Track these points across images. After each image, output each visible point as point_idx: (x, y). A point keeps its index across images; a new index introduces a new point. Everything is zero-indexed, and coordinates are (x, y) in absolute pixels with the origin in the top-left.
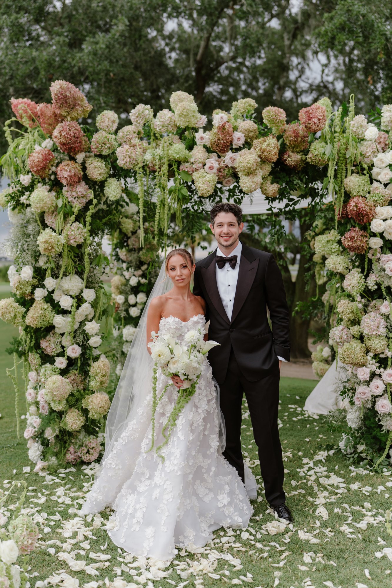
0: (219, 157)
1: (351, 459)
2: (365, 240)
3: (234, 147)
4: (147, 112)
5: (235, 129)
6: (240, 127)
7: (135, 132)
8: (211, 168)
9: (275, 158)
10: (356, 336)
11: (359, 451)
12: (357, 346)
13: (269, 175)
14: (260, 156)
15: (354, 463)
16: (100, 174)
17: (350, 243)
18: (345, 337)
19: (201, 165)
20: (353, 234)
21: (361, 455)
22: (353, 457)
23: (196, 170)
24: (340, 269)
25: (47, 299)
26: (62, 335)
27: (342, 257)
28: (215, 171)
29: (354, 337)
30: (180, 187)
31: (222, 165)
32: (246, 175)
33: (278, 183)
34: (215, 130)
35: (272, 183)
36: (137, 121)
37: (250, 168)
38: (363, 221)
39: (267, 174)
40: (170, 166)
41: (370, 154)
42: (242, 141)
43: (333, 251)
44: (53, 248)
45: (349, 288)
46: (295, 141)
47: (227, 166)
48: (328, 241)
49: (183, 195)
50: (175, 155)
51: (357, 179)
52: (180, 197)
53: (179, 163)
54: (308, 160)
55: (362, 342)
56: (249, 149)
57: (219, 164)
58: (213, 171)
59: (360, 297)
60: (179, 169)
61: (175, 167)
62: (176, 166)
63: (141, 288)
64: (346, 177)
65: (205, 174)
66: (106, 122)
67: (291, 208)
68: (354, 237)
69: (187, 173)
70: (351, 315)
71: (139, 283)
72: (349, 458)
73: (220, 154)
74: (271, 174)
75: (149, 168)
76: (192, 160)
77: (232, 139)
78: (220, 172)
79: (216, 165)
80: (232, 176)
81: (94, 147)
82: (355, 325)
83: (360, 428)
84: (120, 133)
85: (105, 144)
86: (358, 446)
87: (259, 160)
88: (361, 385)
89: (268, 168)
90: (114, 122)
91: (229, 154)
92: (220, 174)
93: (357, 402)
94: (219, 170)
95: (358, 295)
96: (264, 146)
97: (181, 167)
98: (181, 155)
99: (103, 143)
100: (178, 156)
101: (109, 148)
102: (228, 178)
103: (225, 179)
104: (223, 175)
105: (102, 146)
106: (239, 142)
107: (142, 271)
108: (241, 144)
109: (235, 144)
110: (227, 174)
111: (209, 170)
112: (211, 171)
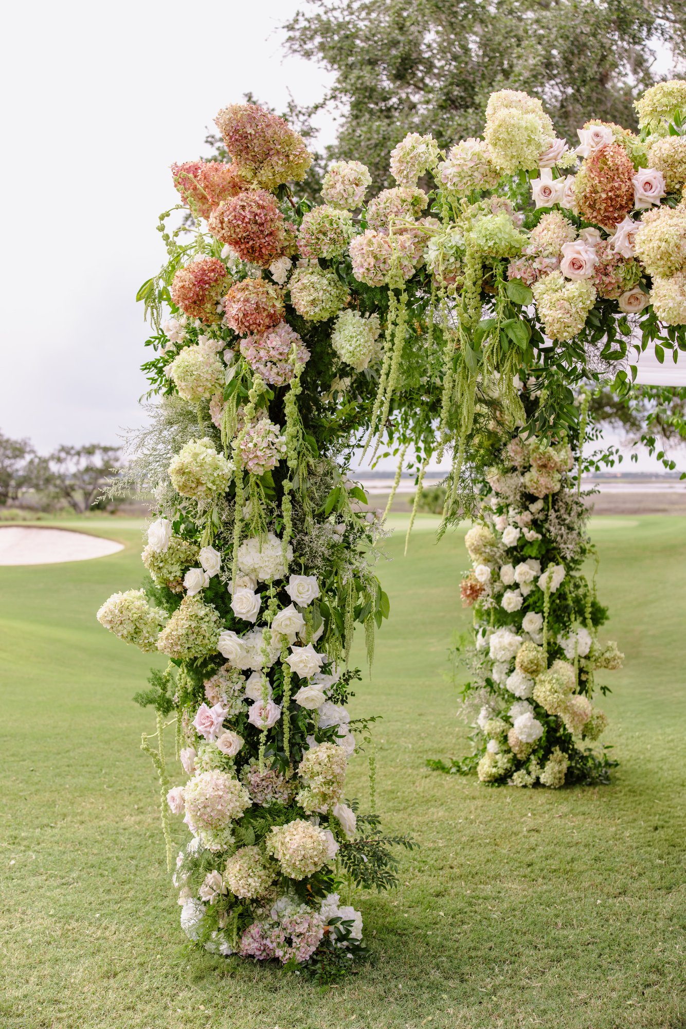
0: (603, 236)
3: (638, 206)
4: (422, 148)
5: (639, 162)
6: (650, 156)
8: (576, 265)
19: (552, 260)
23: (542, 273)
25: (209, 593)
26: (247, 673)
28: (588, 271)
31: (610, 255)
32: (665, 275)
34: (582, 169)
36: (401, 173)
40: (485, 268)
42: (659, 190)
44: (199, 483)
47: (621, 260)
53: (505, 261)
56: (674, 208)
57: (601, 255)
58: (582, 272)
60: (505, 277)
61: (498, 270)
63: (527, 551)
69: (521, 282)
71: (522, 538)
73: (606, 229)
75: (436, 281)
76: (530, 250)
77: (632, 187)
78: (605, 273)
79: (590, 257)
80: (640, 284)
81: (303, 243)
84: (372, 207)
85: (325, 234)
90: (358, 183)
91: (627, 225)
92: (605, 279)
94: (602, 270)
97: (510, 270)
98: (497, 241)
99: (320, 231)
100: (491, 244)
101: (333, 241)
102: (631, 290)
103: (623, 292)
104: (613, 281)
105: (318, 239)
106: (650, 194)
107: (532, 513)
108: (654, 197)
109: (640, 199)
110: (625, 279)
111: (572, 270)
112: (577, 272)
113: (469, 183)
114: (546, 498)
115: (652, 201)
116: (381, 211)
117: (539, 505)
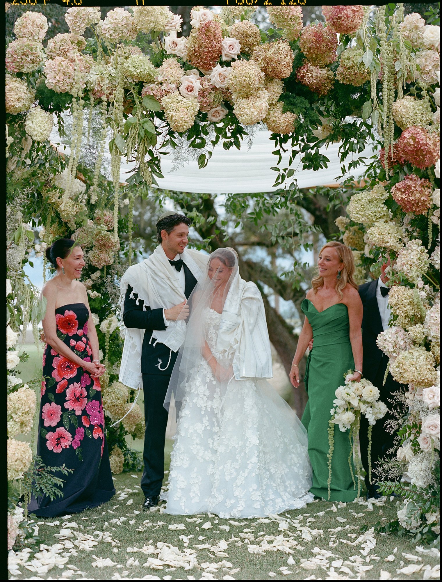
0: (202, 75)
1: (419, 536)
2: (427, 191)
3: (224, 59)
5: (226, 33)
7: (72, 43)
8: (189, 89)
9: (287, 72)
10: (418, 341)
11: (429, 523)
12: (420, 355)
13: (279, 101)
14: (264, 69)
15: (422, 543)
16: (18, 100)
17: (404, 196)
18: (402, 343)
19: (173, 86)
20: (409, 182)
21: (433, 529)
22: (421, 533)
23: (167, 93)
24: (391, 242)
27: (392, 224)
28: (196, 93)
29: (414, 343)
30: (142, 120)
31: (206, 85)
32: (243, 97)
33: (292, 111)
34: (194, 34)
35: (283, 112)
36: (75, 23)
37: (248, 85)
38: (424, 162)
39: (276, 98)
41: (430, 68)
42: (237, 50)
43: (378, 215)
45: (405, 268)
46: (317, 48)
47: (214, 88)
48: (370, 201)
49: (146, 132)
50: (132, 69)
51: (412, 104)
52: (142, 134)
53: (141, 85)
54: (338, 77)
55: (428, 349)
56: (248, 60)
57: (202, 84)
58: (193, 94)
59: (422, 283)
60: (140, 94)
61: (134, 91)
62: (137, 90)
64: (395, 101)
65: (181, 98)
66: (29, 26)
67: (313, 152)
68: (409, 187)
69: (152, 98)
70: (409, 307)
72: (415, 535)
73: (203, 70)
74: (282, 98)
75: (94, 94)
76: (160, 79)
77: (222, 47)
78: (204, 97)
79: (197, 85)
80: (221, 104)
81: (10, 61)
82: (416, 323)
83: (430, 487)
84: (51, 44)
85: (27, 56)
86: (427, 516)
87: (263, 74)
88: (430, 414)
89: (278, 89)
90: (41, 27)
91: (218, 69)
92: (204, 100)
93: (423, 446)
94: (202, 93)
95: (420, 279)
96: (270, 53)
97: (144, 90)
98: (142, 70)
99: (24, 54)
100: (138, 71)
101: (33, 62)
102: (216, 107)
103: (211, 108)
104: (208, 101)
105: (22, 59)
106: (232, 52)
107: (92, 280)
108: (234, 54)
109: (226, 55)
110: (214, 100)
111: (187, 92)
112: (189, 93)
113: (120, 35)
114: (102, 270)
115: (233, 56)
116: (57, 47)
117: (98, 274)
